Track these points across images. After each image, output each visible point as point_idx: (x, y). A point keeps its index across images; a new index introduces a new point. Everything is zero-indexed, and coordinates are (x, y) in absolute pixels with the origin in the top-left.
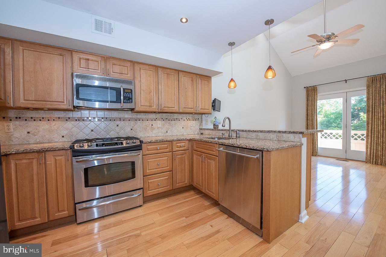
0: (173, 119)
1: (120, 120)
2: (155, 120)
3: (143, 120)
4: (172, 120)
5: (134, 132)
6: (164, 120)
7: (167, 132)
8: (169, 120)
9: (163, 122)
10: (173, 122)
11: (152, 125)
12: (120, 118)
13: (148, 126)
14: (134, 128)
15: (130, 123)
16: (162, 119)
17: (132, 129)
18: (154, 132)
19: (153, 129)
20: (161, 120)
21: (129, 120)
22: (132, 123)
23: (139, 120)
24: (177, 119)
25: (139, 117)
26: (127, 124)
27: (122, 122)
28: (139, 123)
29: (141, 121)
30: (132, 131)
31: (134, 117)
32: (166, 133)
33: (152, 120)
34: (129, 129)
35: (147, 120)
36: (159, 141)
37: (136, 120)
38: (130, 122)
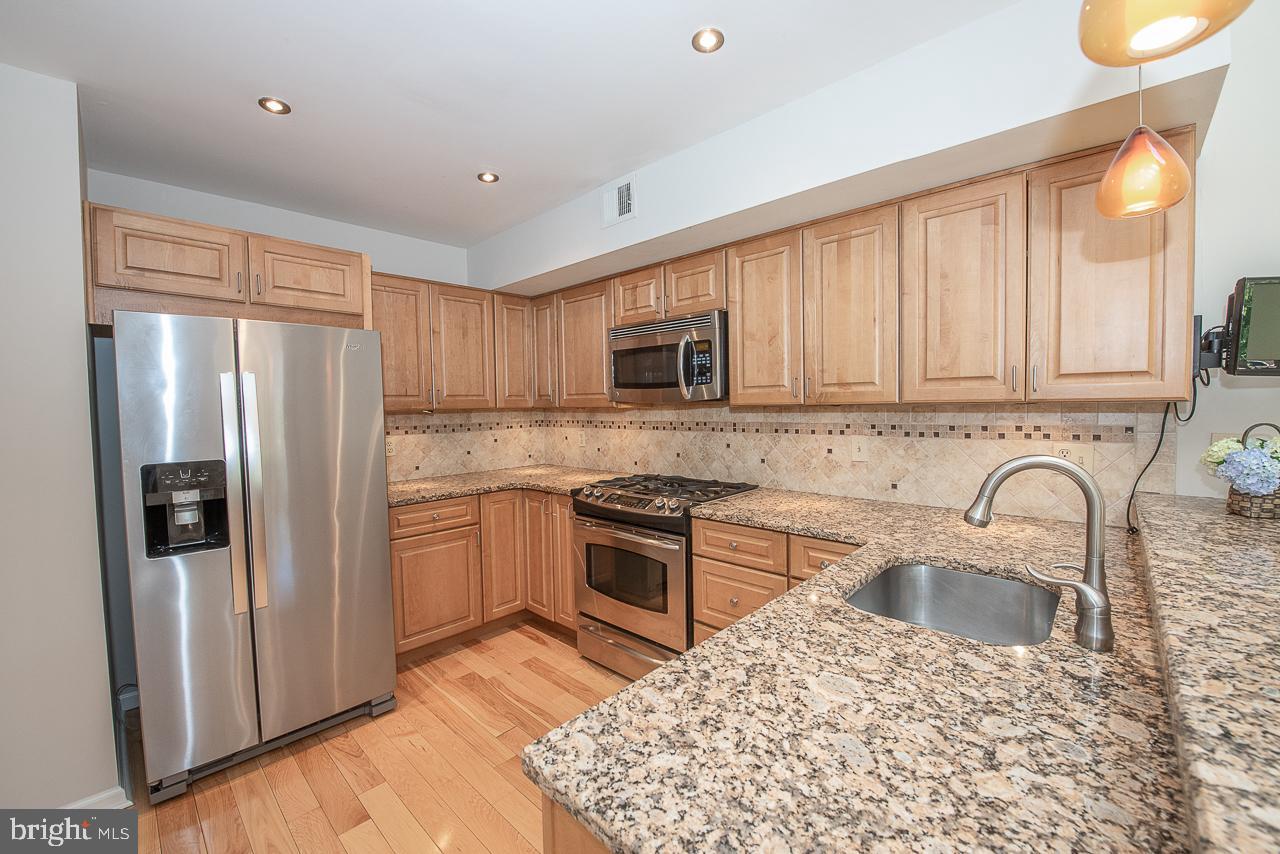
0: (929, 427)
1: (735, 430)
2: (842, 432)
3: (797, 432)
4: (922, 435)
5: (769, 471)
6: (880, 433)
7: (894, 486)
8: (907, 434)
9: (876, 443)
10: (930, 443)
11: (830, 451)
12: (735, 425)
13: (814, 453)
14: (769, 457)
15: (760, 440)
16: (873, 427)
17: (763, 461)
18: (839, 477)
19: (832, 467)
20: (866, 431)
21: (757, 431)
22: (766, 439)
23: (787, 431)
24: (952, 428)
25: (785, 420)
26: (752, 442)
27: (740, 436)
28: (785, 440)
29: (791, 435)
30: (765, 465)
31: (770, 420)
32: (891, 490)
33: (830, 432)
34: (756, 460)
35: (813, 432)
36: (735, 521)
37: (776, 431)
38: (759, 435)
